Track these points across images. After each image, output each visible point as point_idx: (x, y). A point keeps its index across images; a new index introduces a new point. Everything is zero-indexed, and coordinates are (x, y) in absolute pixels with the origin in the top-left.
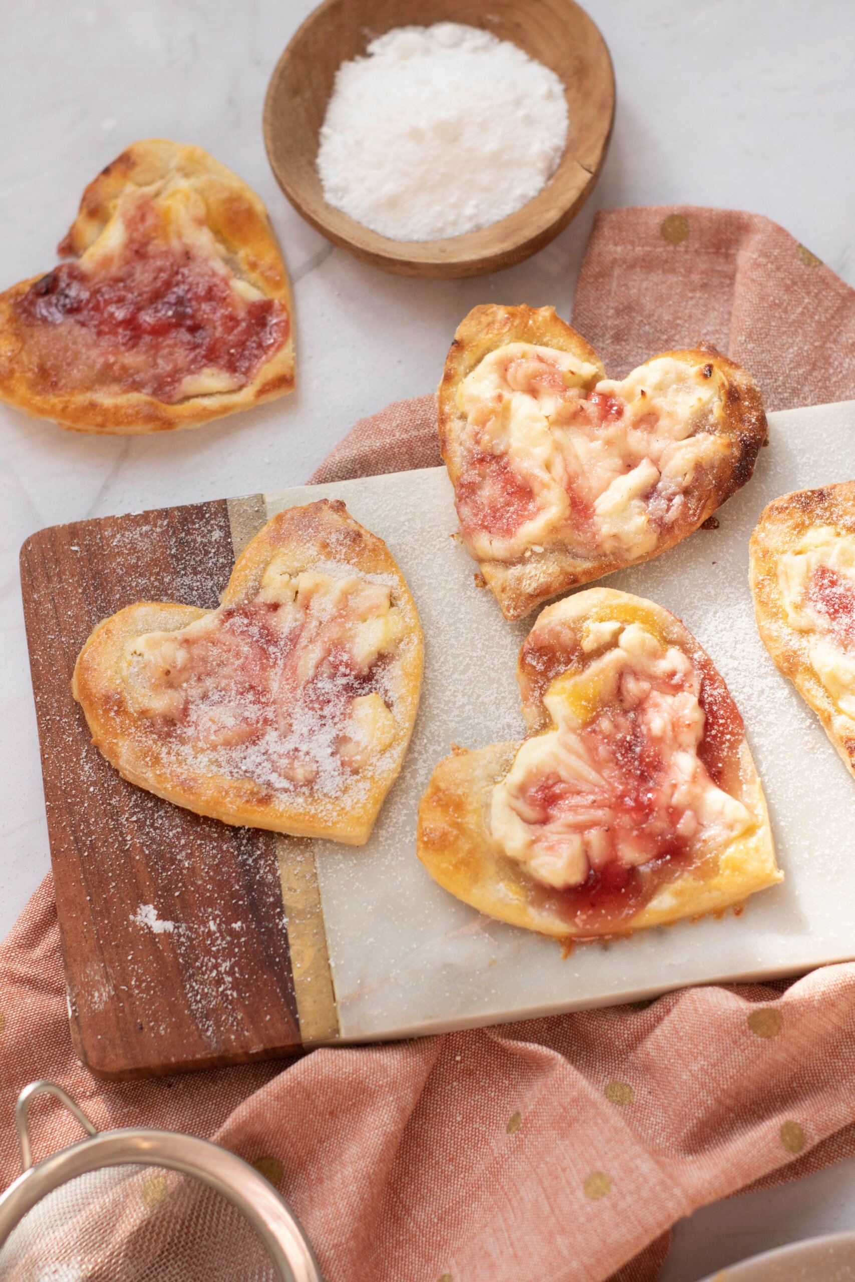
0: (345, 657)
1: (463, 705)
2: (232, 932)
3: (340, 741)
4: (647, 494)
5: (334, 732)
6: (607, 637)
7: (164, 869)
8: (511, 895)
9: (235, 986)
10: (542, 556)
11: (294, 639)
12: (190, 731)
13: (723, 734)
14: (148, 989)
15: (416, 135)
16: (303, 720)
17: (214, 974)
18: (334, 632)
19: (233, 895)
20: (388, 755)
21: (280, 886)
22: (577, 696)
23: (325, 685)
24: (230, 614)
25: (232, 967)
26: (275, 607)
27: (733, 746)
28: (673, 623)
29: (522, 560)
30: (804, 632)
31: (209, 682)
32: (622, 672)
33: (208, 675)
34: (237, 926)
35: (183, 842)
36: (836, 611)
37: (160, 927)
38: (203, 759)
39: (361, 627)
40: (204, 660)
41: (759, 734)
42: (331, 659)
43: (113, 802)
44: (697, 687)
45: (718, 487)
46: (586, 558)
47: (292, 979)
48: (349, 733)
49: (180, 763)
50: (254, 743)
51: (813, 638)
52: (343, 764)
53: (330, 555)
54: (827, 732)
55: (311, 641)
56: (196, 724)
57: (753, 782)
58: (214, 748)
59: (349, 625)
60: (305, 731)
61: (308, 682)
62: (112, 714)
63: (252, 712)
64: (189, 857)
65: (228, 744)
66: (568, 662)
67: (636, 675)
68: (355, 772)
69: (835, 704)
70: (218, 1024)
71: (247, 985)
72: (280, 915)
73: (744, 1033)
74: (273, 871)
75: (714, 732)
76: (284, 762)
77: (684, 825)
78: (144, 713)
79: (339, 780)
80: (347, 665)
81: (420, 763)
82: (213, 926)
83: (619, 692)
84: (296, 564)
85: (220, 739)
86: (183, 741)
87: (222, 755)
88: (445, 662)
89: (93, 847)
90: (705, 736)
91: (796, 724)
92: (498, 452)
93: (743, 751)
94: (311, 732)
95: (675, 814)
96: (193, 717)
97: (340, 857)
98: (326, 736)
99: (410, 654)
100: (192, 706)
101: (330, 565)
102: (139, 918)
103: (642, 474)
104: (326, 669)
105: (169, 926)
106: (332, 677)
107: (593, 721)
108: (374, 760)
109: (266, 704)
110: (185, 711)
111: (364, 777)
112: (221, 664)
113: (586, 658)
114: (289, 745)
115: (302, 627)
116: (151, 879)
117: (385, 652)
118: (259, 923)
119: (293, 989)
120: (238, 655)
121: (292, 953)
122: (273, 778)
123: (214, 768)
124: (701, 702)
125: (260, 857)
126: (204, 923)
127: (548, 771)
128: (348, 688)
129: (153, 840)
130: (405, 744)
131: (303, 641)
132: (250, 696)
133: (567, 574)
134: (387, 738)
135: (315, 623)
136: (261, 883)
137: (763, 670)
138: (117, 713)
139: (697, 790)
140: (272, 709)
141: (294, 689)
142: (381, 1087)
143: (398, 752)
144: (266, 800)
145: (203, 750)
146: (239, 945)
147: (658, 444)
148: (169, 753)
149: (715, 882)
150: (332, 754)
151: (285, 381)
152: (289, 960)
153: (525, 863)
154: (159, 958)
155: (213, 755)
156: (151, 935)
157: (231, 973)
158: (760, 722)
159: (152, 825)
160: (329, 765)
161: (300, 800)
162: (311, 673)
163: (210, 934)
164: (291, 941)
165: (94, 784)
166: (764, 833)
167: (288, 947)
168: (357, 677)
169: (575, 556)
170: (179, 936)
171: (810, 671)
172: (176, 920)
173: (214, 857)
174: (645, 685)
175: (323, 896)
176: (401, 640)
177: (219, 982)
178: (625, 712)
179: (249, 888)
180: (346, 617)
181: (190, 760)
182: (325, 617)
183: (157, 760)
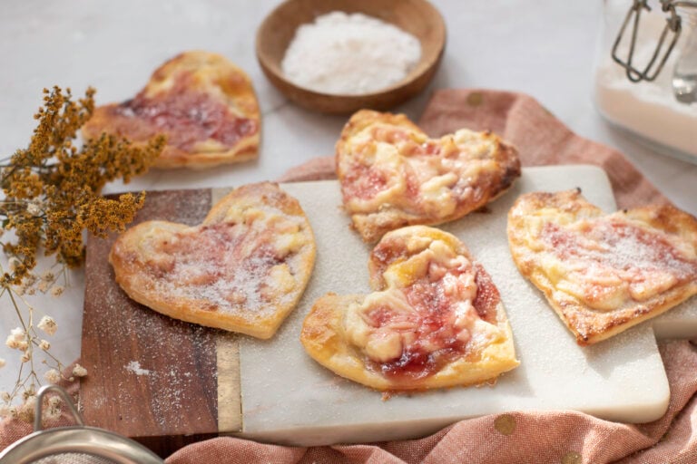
0: (270, 248)
1: (336, 282)
2: (184, 378)
3: (262, 286)
4: (451, 186)
5: (259, 281)
6: (423, 244)
7: (148, 345)
8: (354, 362)
9: (182, 402)
10: (388, 209)
11: (242, 239)
12: (174, 277)
13: (488, 297)
14: (128, 401)
15: (337, 47)
16: (241, 274)
17: (170, 395)
18: (265, 237)
19: (187, 360)
20: (289, 295)
21: (216, 357)
22: (403, 271)
23: (256, 260)
24: (205, 228)
25: (181, 393)
26: (232, 224)
27: (493, 304)
28: (462, 245)
29: (377, 211)
30: (538, 251)
31: (189, 256)
32: (430, 262)
33: (189, 253)
34: (187, 374)
35: (161, 333)
36: (557, 243)
37: (140, 372)
38: (180, 290)
39: (280, 237)
40: (188, 246)
41: (509, 304)
42: (261, 248)
43: (124, 313)
44: (474, 273)
45: (492, 186)
46: (414, 214)
47: (217, 401)
48: (268, 282)
49: (166, 291)
50: (211, 285)
51: (542, 253)
52: (262, 296)
53: (266, 203)
54: (549, 300)
55: (251, 240)
56: (178, 273)
57: (503, 321)
58: (187, 285)
59: (274, 235)
60: (242, 279)
61: (247, 258)
62: (130, 263)
63: (212, 269)
64: (164, 341)
65: (196, 283)
66: (400, 255)
67: (438, 264)
68: (268, 301)
69: (554, 286)
70: (168, 420)
71: (189, 402)
72: (215, 370)
73: (491, 431)
74: (213, 350)
75: (482, 296)
76: (227, 293)
77: (461, 335)
78: (149, 263)
79: (259, 304)
80: (270, 252)
81: (308, 305)
82: (172, 373)
83: (428, 272)
84: (247, 205)
85: (192, 280)
86: (169, 281)
87: (191, 288)
88: (328, 263)
89: (107, 333)
90: (477, 297)
91: (531, 300)
92: (367, 164)
93: (499, 307)
94: (245, 280)
95: (456, 330)
96: (177, 269)
97: (254, 346)
98: (254, 283)
99: (308, 252)
100: (177, 265)
101: (267, 207)
102: (129, 367)
103: (448, 177)
104: (258, 253)
105: (146, 372)
106: (261, 256)
107: (411, 285)
108: (280, 297)
109: (221, 266)
110: (173, 266)
111: (273, 304)
112: (197, 249)
113: (409, 254)
114: (232, 285)
115: (247, 234)
116: (139, 349)
117: (293, 250)
118: (201, 374)
119: (217, 406)
120: (207, 244)
121: (219, 389)
122: (220, 300)
123: (185, 295)
124: (476, 281)
125: (206, 343)
126: (168, 372)
127: (383, 304)
128: (269, 262)
129: (144, 332)
130: (300, 291)
131: (247, 239)
132: (212, 262)
133: (402, 220)
134: (289, 286)
135: (254, 233)
136: (205, 355)
137: (513, 276)
138: (133, 262)
139: (471, 319)
140: (224, 268)
141: (238, 260)
142: (264, 456)
143: (295, 294)
144: (214, 308)
145: (180, 285)
146: (187, 383)
147: (458, 164)
148: (160, 285)
149: (478, 364)
150: (256, 291)
151: (252, 150)
152: (217, 392)
153: (364, 348)
154: (138, 386)
155: (186, 289)
156: (135, 375)
157: (180, 396)
158: (510, 299)
159: (145, 325)
160: (253, 297)
161: (234, 310)
162: (248, 254)
163: (170, 377)
164: (219, 383)
165: (114, 305)
166: (509, 343)
167: (217, 386)
168: (275, 258)
169: (407, 213)
170: (152, 377)
171: (541, 270)
172: (151, 369)
173: (179, 342)
174: (443, 270)
175: (241, 364)
176: (303, 245)
177: (172, 399)
178: (431, 283)
179: (197, 357)
180: (273, 232)
181: (172, 290)
182: (261, 230)
183: (152, 287)
